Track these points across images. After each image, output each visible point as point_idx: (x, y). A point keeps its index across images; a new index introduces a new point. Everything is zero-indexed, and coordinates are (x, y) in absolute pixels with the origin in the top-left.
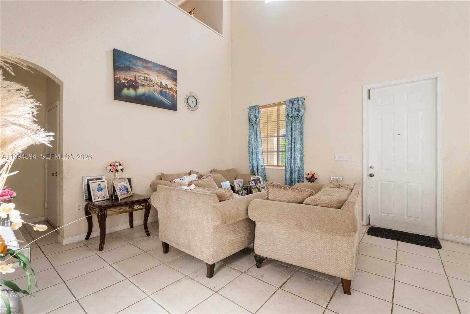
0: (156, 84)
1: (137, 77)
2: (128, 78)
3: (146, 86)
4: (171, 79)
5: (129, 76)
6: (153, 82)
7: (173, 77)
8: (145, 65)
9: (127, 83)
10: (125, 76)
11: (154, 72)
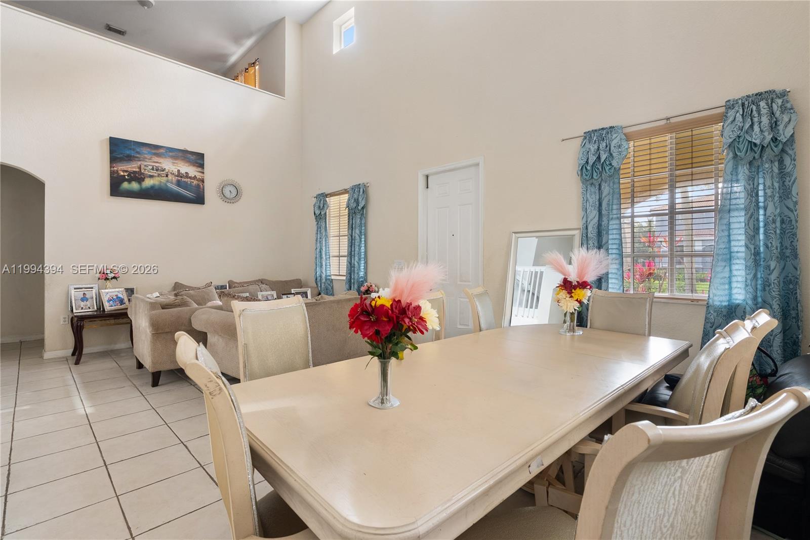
0: (171, 173)
1: (143, 167)
2: (129, 169)
3: (156, 176)
4: (194, 166)
5: (132, 167)
6: (167, 171)
7: (197, 163)
8: (153, 151)
9: (128, 176)
10: (125, 168)
11: (167, 159)
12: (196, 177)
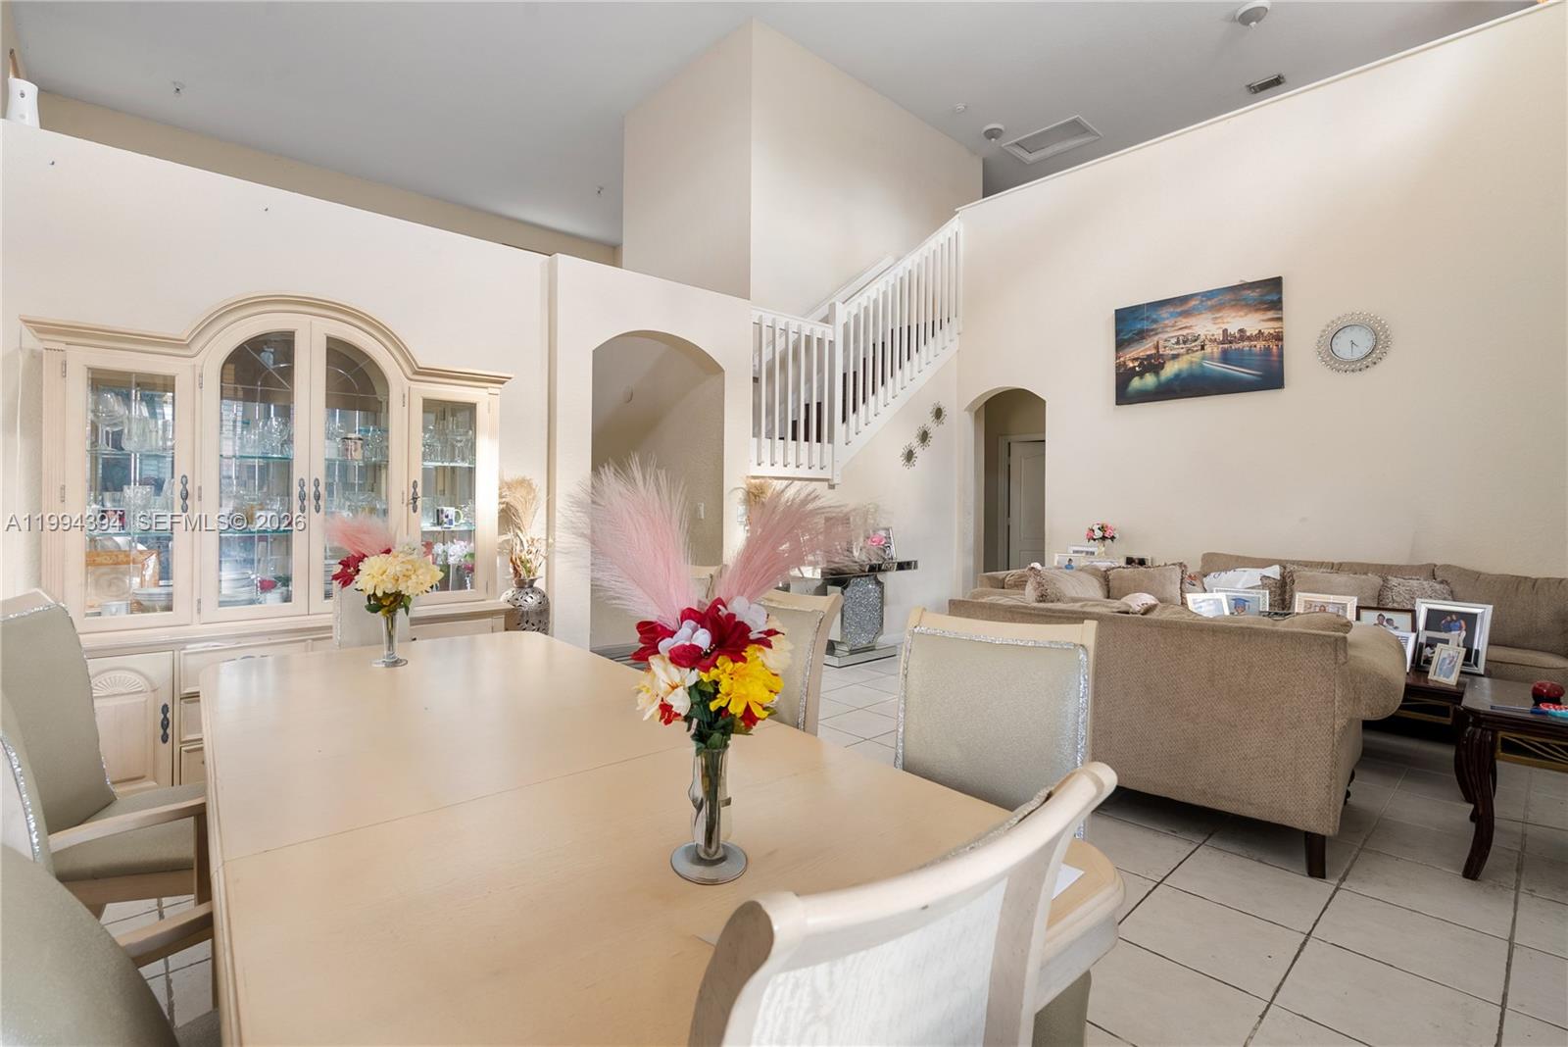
0: (1211, 341)
1: (1161, 343)
2: (1141, 354)
3: (1183, 355)
4: (1258, 310)
5: (1144, 349)
6: (1202, 337)
7: (1266, 302)
8: (1179, 310)
9: (1139, 366)
10: (1134, 354)
11: (1204, 316)
12: (1263, 334)
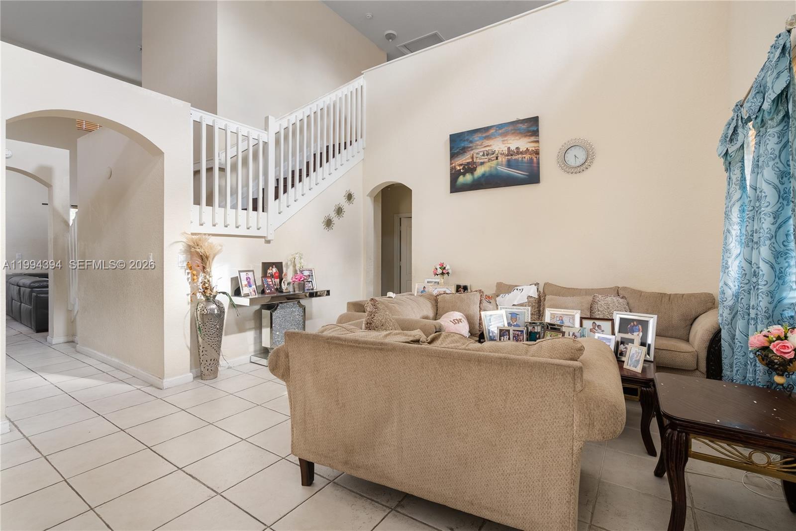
0: (501, 154)
1: (475, 155)
2: (464, 162)
3: (486, 162)
4: (526, 136)
5: (465, 159)
6: (497, 152)
7: (529, 131)
8: (485, 135)
9: (463, 169)
10: (460, 162)
11: (498, 139)
12: (529, 150)
